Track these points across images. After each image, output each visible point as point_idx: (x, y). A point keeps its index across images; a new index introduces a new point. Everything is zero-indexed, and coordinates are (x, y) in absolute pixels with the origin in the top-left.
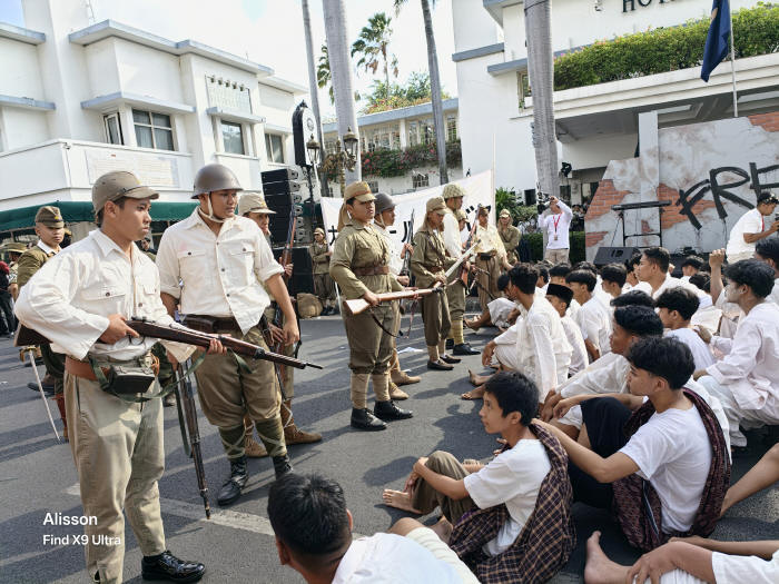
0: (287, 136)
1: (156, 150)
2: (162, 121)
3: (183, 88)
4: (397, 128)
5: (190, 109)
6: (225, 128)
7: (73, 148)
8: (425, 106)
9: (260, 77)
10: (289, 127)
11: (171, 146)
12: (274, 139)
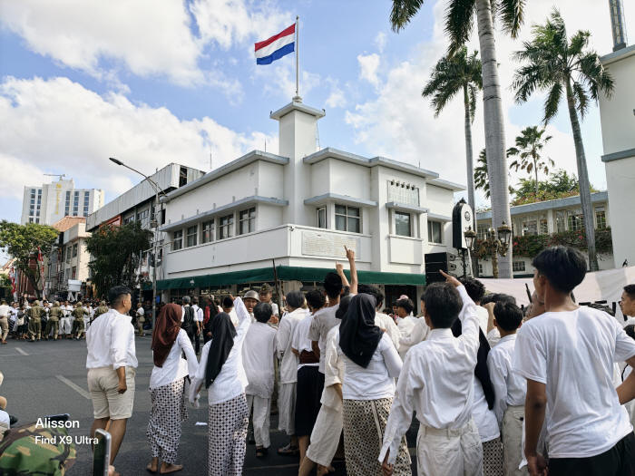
0: (445, 222)
1: (347, 232)
2: (353, 212)
3: (371, 189)
4: (545, 215)
5: (374, 204)
6: (397, 216)
7: (296, 230)
8: (575, 198)
9: (428, 180)
10: (449, 215)
11: (358, 230)
12: (435, 225)
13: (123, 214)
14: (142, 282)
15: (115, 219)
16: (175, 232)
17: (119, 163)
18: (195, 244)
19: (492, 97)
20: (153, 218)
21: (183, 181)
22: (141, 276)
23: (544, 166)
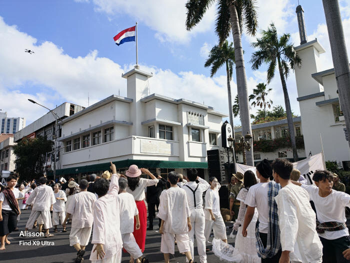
0: (218, 134)
1: (166, 140)
2: (169, 129)
3: (178, 116)
4: (270, 130)
5: (180, 124)
6: (193, 131)
7: (137, 139)
8: (285, 119)
9: (208, 111)
10: (220, 130)
11: (172, 138)
12: (213, 136)
13: (36, 132)
14: (47, 171)
15: (32, 135)
16: (67, 141)
17: (34, 102)
18: (79, 148)
19: (240, 67)
20: (54, 134)
21: (72, 112)
22: (47, 167)
23: (268, 104)
